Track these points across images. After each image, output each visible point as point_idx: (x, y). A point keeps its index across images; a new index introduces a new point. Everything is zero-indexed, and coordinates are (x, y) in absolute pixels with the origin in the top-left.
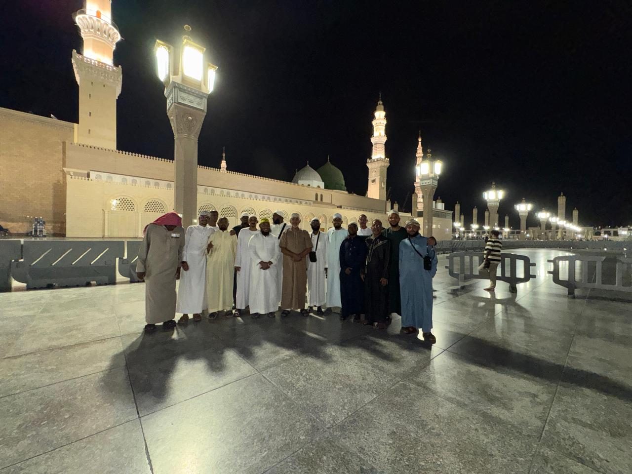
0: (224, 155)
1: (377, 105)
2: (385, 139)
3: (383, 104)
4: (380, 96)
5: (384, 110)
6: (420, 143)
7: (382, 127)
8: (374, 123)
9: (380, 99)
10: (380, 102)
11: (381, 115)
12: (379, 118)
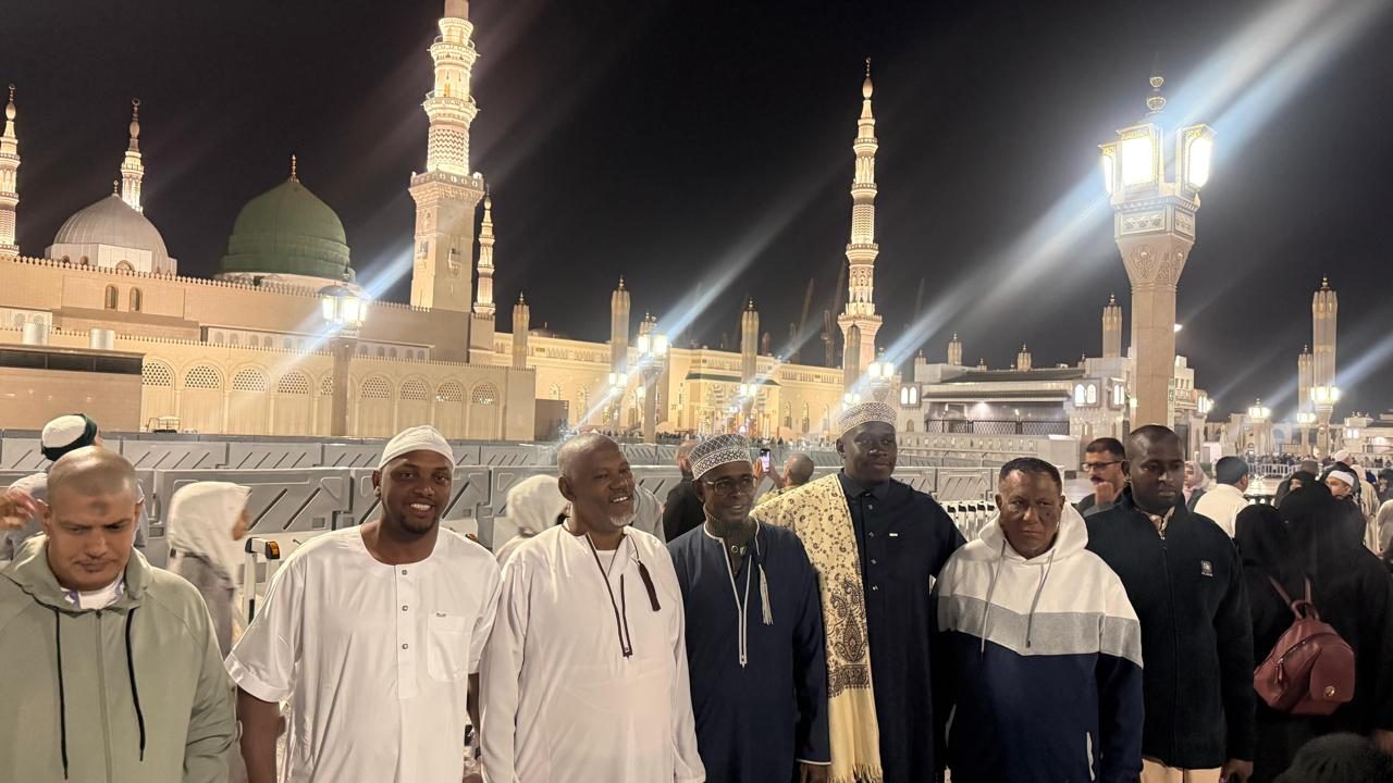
0: (135, 130)
5: (471, 19)
6: (867, 105)
8: (435, 51)
11: (462, 33)
12: (456, 39)
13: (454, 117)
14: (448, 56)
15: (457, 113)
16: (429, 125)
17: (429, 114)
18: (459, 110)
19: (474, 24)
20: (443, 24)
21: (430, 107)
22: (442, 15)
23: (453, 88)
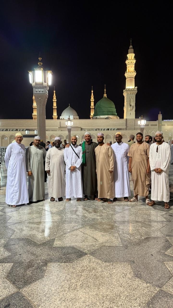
1: (129, 48)
2: (135, 74)
3: (133, 48)
4: (131, 42)
5: (134, 53)
7: (133, 65)
8: (127, 62)
9: (131, 44)
10: (131, 46)
11: (132, 57)
12: (130, 58)
13: (130, 76)
14: (129, 63)
15: (131, 75)
16: (126, 79)
17: (126, 76)
18: (131, 74)
19: (135, 54)
20: (128, 55)
21: (126, 75)
22: (128, 53)
23: (130, 70)
